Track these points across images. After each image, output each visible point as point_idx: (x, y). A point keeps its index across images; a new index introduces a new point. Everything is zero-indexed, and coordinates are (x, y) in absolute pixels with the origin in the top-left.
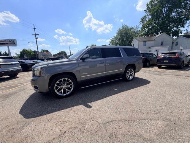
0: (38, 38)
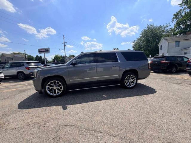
0: (66, 46)
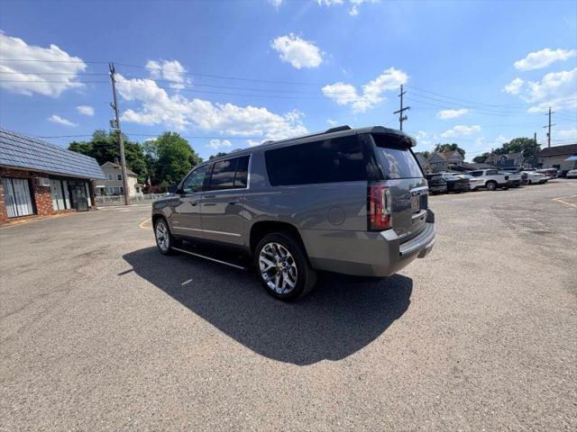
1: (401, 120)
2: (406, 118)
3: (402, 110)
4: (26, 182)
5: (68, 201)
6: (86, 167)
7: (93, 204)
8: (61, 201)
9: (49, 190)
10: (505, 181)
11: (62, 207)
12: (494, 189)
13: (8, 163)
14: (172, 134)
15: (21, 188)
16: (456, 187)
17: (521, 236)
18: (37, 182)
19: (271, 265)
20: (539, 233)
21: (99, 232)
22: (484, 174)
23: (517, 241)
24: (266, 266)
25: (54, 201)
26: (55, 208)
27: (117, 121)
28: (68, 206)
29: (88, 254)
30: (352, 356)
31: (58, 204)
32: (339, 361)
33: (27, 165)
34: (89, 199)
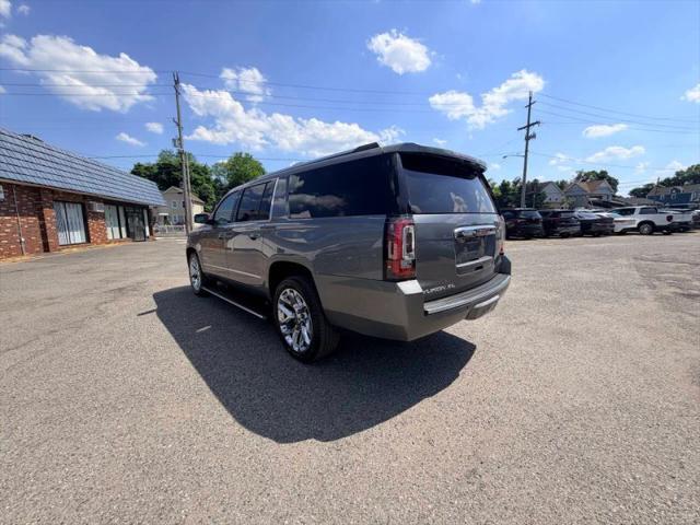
1: (528, 138)
2: (534, 136)
3: (529, 126)
4: (79, 206)
5: (123, 229)
6: (146, 192)
7: (151, 233)
8: (116, 229)
9: (103, 216)
10: (667, 223)
11: (117, 236)
12: (650, 234)
13: (60, 185)
14: (243, 156)
15: (74, 213)
16: (593, 229)
17: (661, 298)
18: (90, 206)
19: (290, 315)
20: (689, 296)
21: (144, 266)
22: (637, 212)
23: (651, 305)
24: (286, 316)
25: (109, 229)
26: (110, 237)
27: (180, 139)
28: (124, 235)
29: (120, 289)
30: (348, 438)
31: (113, 232)
32: (328, 444)
33: (80, 189)
34: (147, 229)
